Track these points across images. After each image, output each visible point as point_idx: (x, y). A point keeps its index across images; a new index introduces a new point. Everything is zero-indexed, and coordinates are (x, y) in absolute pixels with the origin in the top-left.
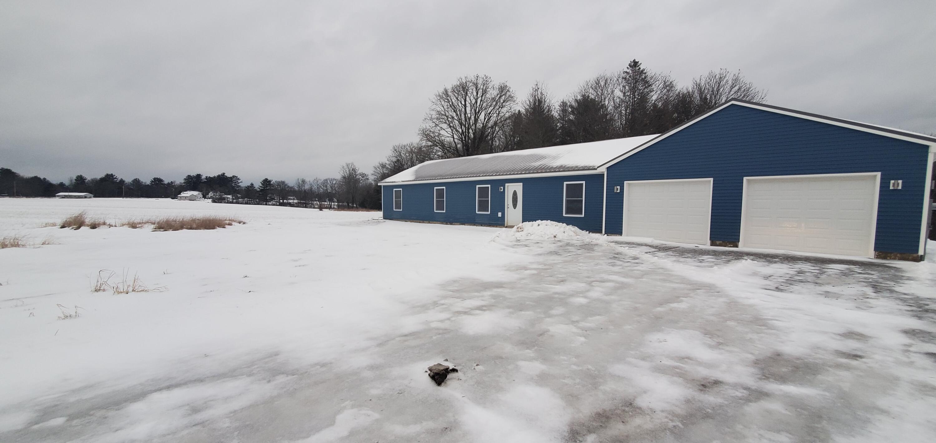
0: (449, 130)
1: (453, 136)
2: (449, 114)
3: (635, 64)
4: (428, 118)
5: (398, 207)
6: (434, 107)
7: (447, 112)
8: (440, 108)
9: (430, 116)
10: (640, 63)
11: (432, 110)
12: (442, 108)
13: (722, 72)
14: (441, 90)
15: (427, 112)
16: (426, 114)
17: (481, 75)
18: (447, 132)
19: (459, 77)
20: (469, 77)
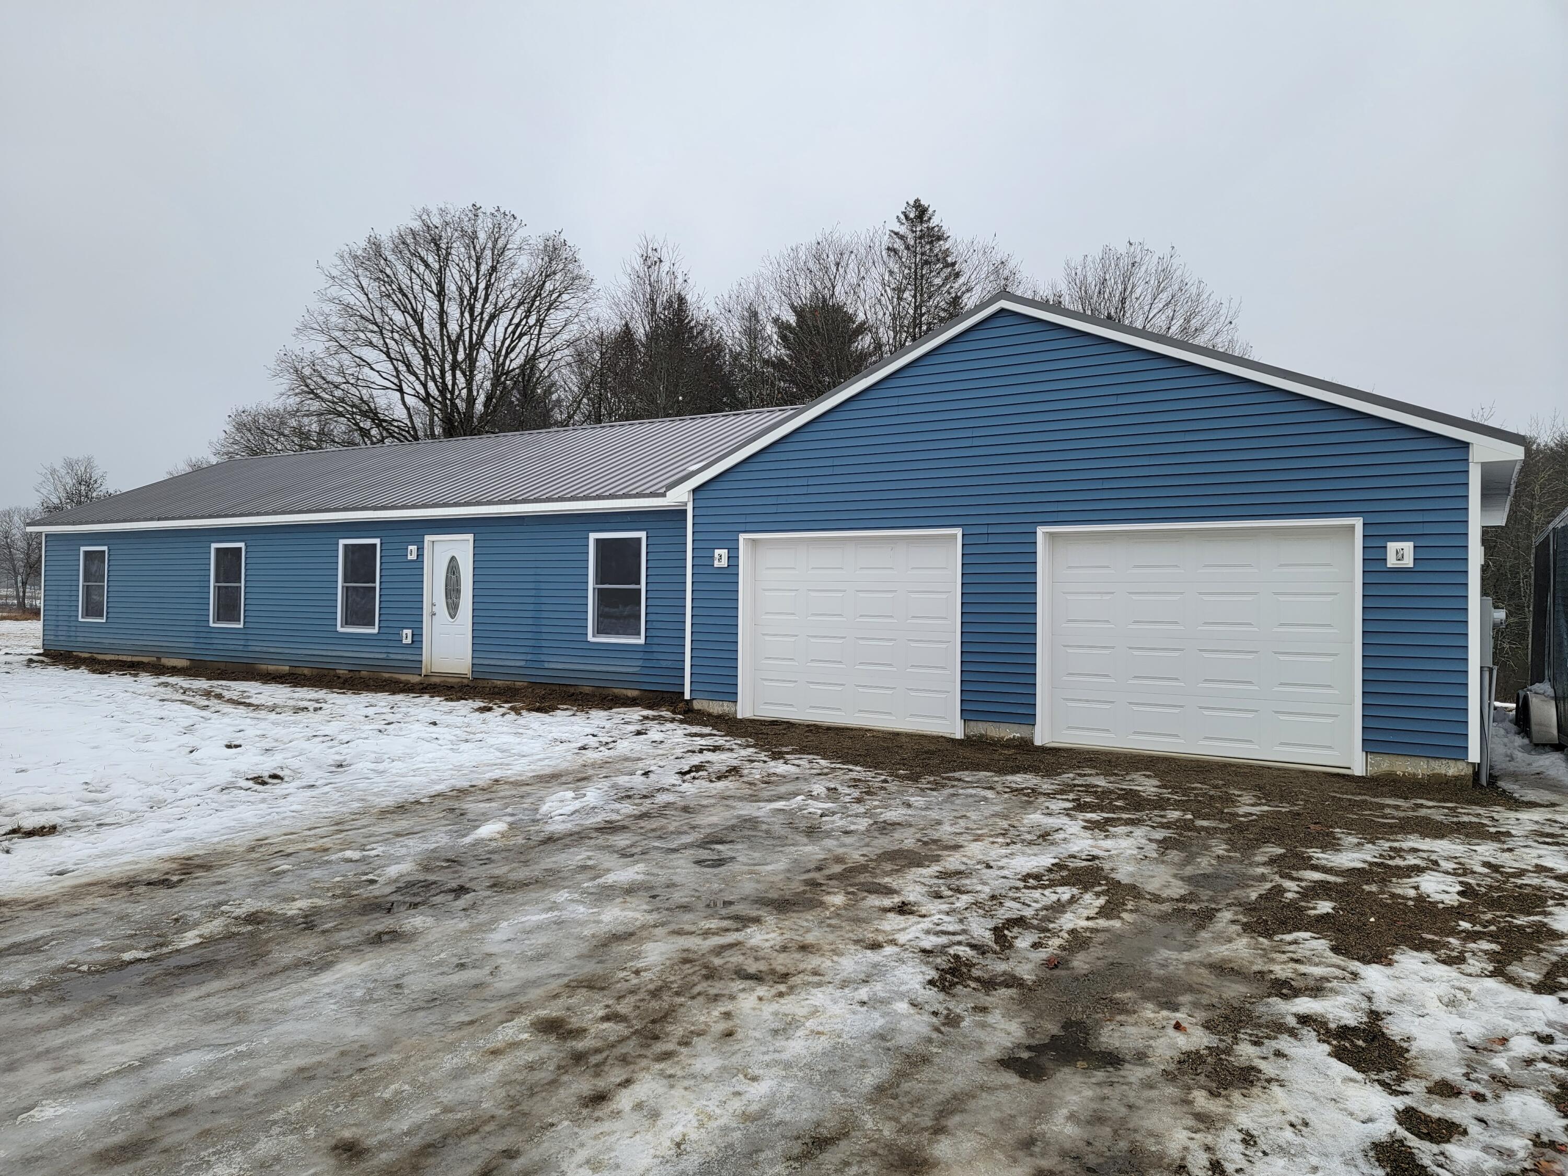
0: (387, 367)
1: (401, 386)
2: (386, 319)
3: (920, 212)
4: (316, 326)
5: (92, 609)
6: (335, 291)
7: (377, 314)
8: (355, 298)
9: (321, 319)
10: (930, 210)
11: (330, 300)
12: (363, 298)
13: (1132, 250)
14: (360, 244)
15: (311, 308)
16: (305, 313)
17: (488, 207)
18: (378, 372)
19: (419, 209)
20: (452, 212)
